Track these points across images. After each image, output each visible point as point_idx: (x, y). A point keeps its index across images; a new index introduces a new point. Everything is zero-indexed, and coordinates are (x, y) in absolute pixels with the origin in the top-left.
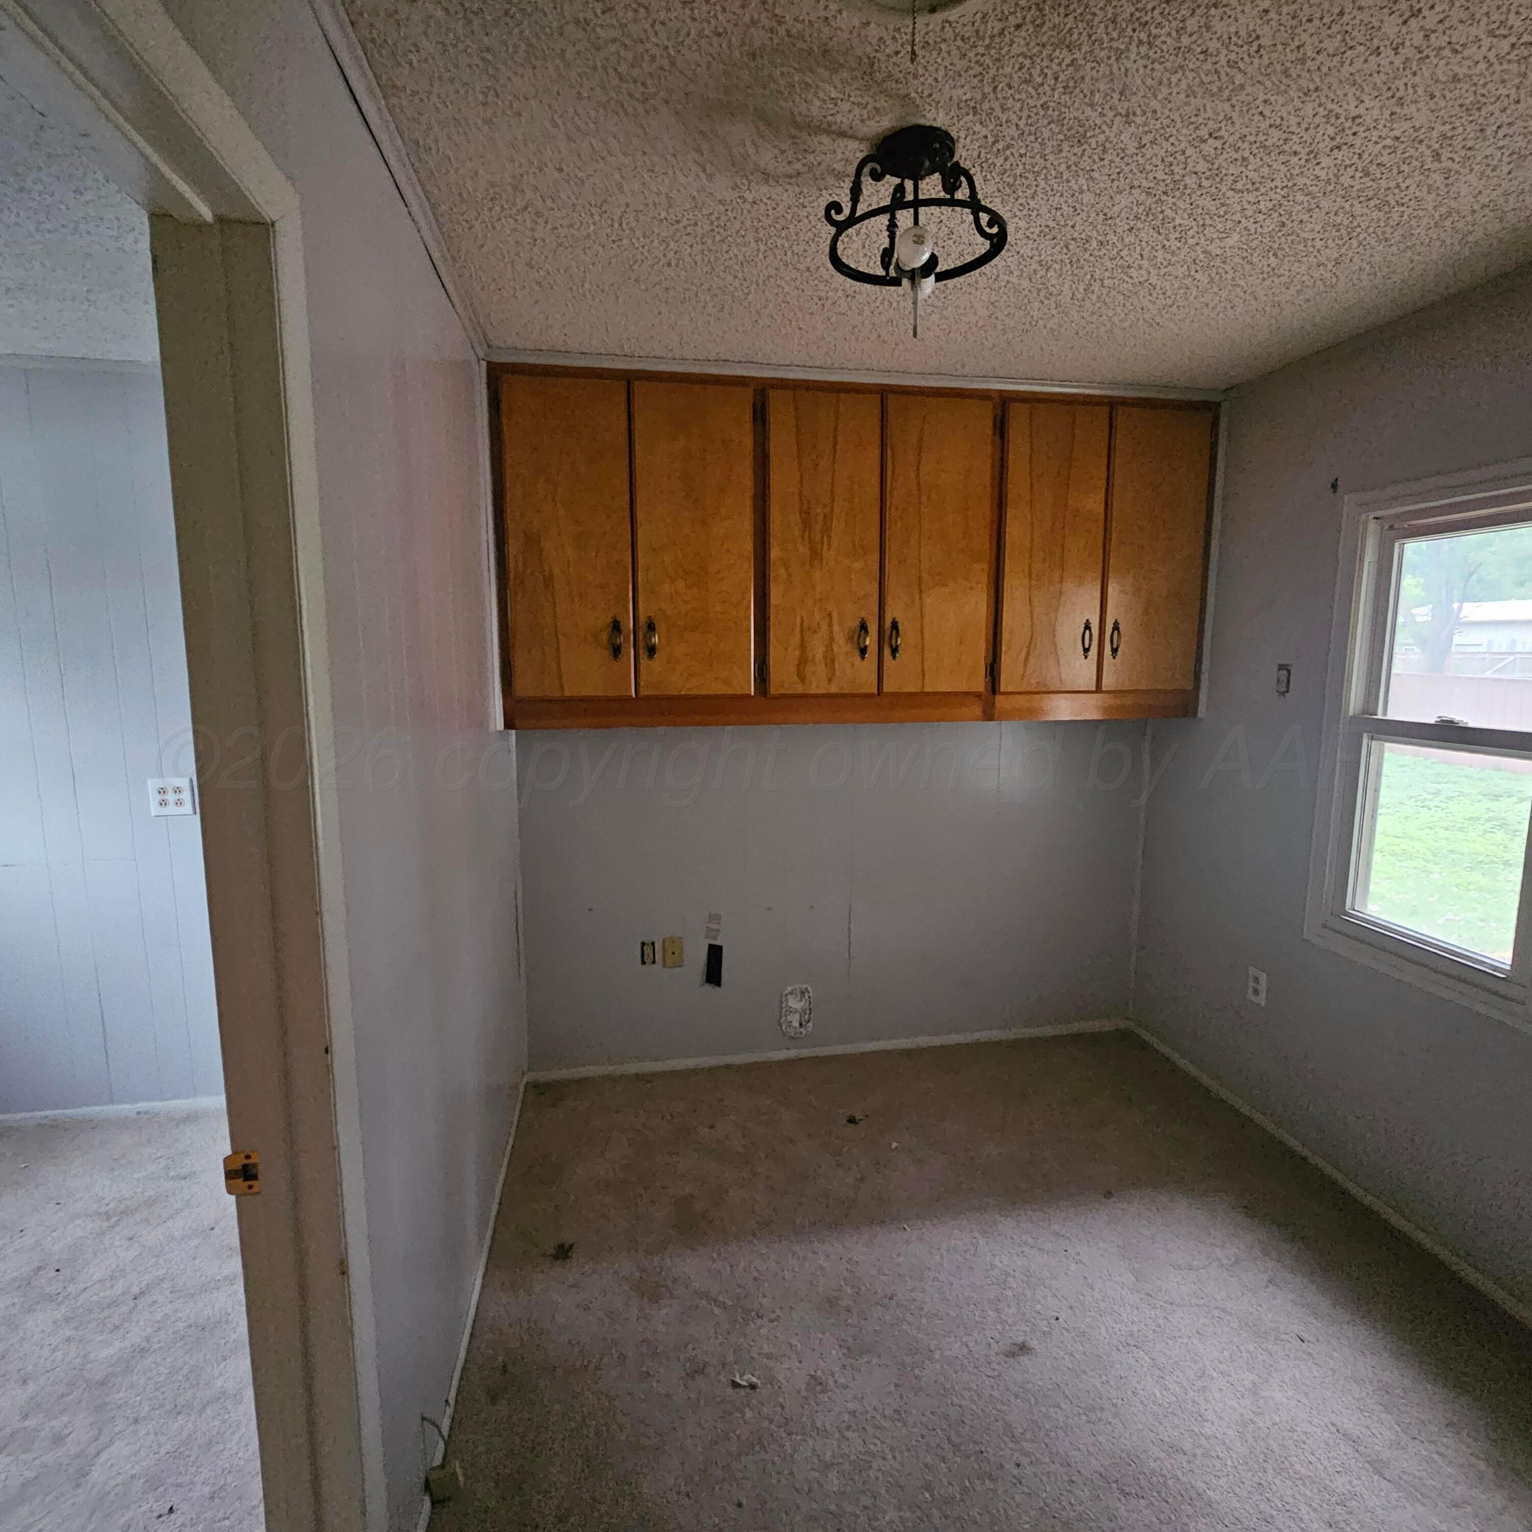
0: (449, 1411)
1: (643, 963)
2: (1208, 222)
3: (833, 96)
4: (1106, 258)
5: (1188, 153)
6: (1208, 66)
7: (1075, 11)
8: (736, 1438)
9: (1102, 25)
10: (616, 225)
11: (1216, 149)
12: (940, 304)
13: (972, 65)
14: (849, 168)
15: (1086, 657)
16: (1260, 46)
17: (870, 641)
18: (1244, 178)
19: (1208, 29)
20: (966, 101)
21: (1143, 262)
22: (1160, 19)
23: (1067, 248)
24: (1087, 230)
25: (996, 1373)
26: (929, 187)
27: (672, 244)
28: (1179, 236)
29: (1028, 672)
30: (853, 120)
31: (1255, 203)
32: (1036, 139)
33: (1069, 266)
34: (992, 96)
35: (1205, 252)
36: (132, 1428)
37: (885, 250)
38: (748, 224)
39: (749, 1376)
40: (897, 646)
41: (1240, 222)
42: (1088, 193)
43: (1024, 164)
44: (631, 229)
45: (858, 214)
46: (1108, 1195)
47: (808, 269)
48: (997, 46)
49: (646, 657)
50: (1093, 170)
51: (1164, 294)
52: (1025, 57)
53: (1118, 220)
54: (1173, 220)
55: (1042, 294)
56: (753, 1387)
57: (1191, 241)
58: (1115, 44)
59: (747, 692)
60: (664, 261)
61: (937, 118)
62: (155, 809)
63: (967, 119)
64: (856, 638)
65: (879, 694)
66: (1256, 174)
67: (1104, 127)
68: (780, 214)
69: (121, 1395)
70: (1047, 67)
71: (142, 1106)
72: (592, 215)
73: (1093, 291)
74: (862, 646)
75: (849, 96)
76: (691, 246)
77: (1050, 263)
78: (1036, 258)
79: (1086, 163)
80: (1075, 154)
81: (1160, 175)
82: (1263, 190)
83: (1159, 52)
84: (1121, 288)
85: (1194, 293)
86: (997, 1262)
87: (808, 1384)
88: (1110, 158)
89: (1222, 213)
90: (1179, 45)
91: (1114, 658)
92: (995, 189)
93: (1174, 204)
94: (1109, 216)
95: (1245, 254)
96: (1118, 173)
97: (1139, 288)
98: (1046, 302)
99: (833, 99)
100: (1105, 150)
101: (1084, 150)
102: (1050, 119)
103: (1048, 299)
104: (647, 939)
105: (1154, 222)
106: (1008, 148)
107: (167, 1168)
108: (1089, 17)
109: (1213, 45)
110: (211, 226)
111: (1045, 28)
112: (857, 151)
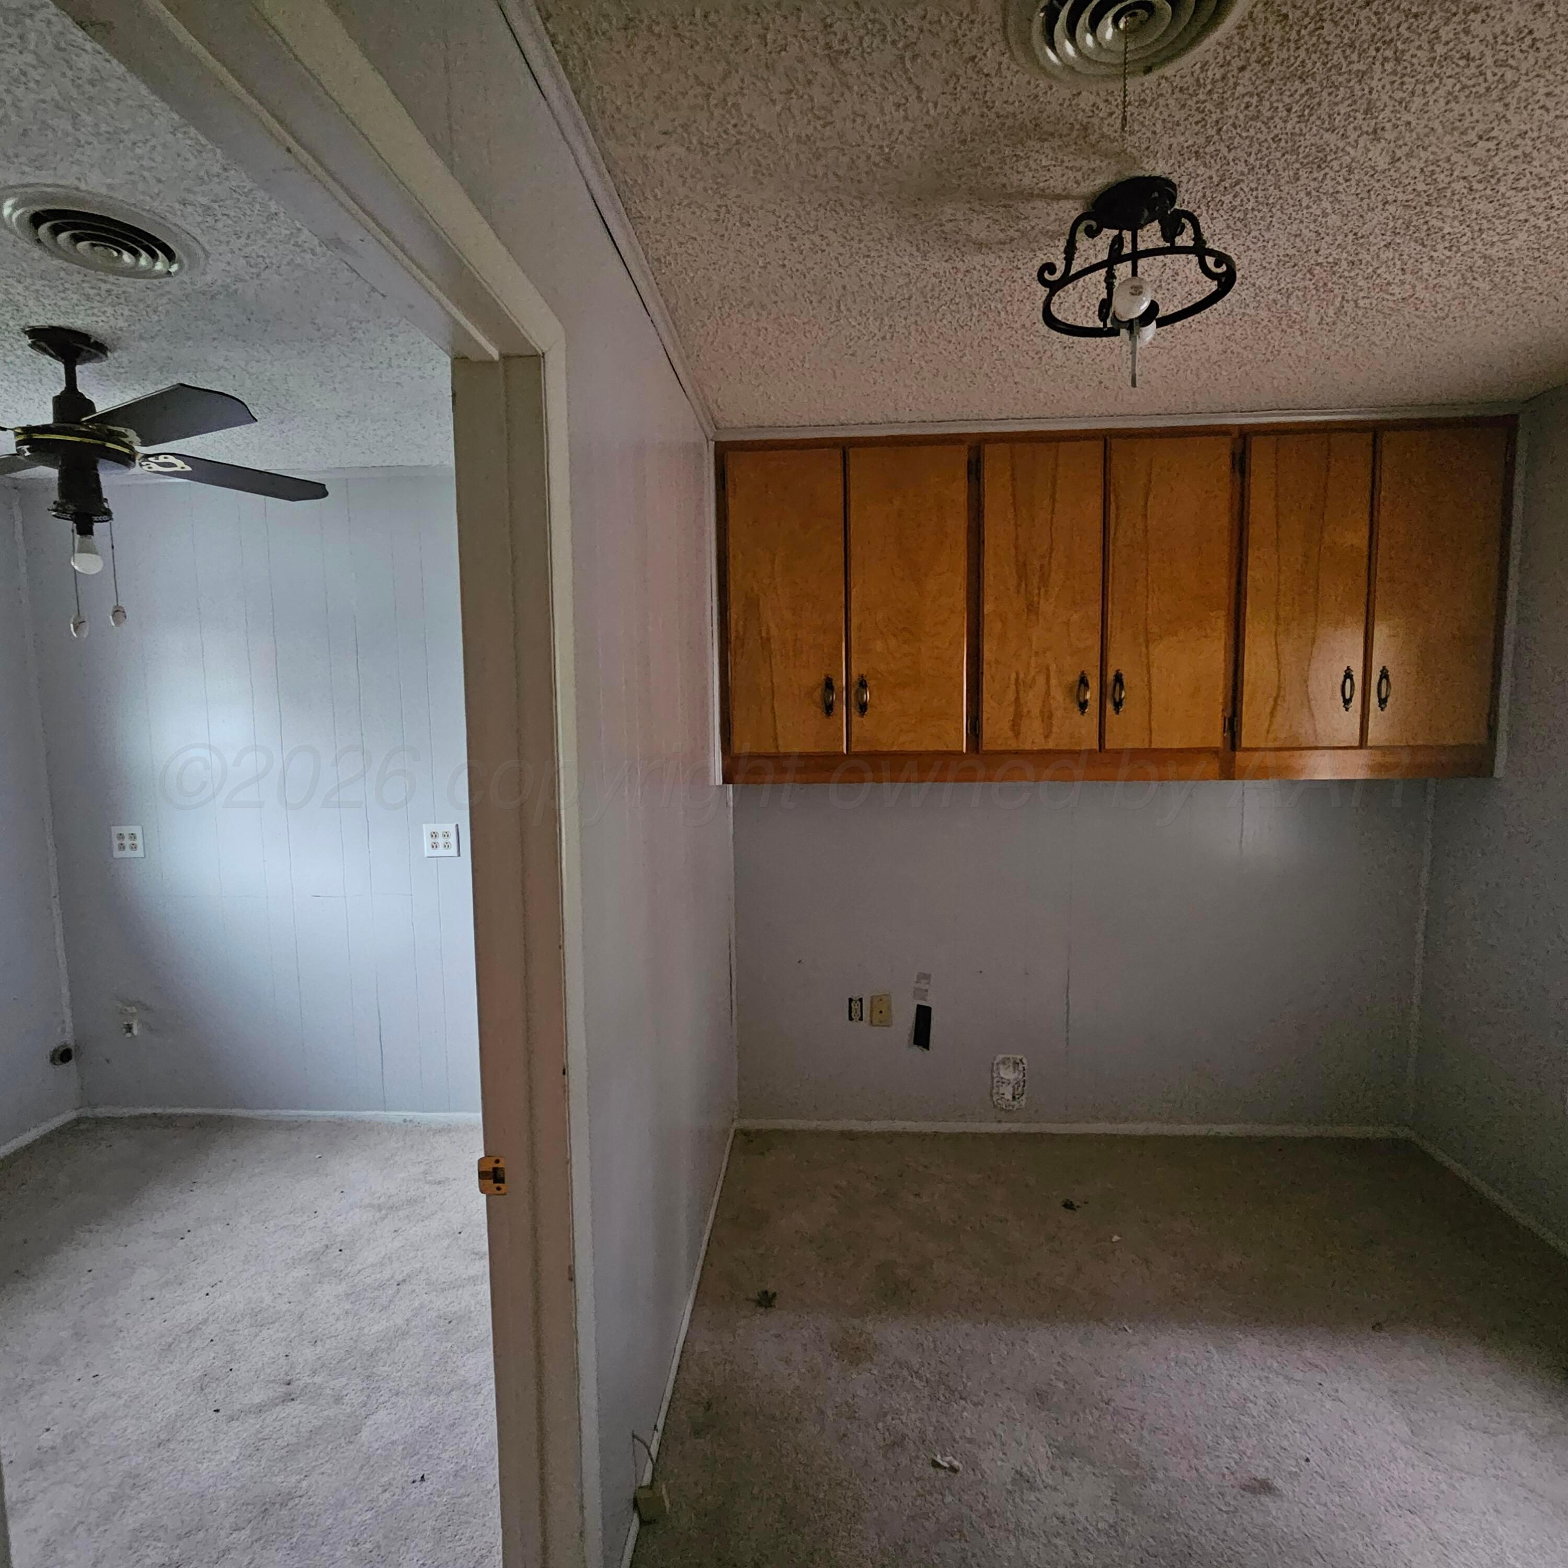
0: (658, 1435)
1: (851, 1019)
2: (1485, 225)
3: (1044, 163)
4: (1360, 277)
5: (1453, 159)
6: (1473, 70)
7: (1306, 43)
8: (934, 1519)
9: (1339, 51)
10: (834, 309)
11: (1489, 150)
12: (1166, 344)
13: (1193, 112)
14: (1063, 227)
15: (1347, 709)
16: (1534, 40)
17: (1091, 695)
18: (1528, 175)
19: (1467, 32)
20: (1188, 148)
21: (1406, 276)
22: (1406, 34)
23: (1312, 274)
24: (1334, 253)
25: (1232, 1509)
26: (1150, 234)
27: (886, 319)
28: (1447, 245)
29: (1274, 727)
30: (1067, 182)
31: (1545, 199)
32: (1269, 171)
33: (1314, 292)
34: (1216, 138)
35: (1485, 257)
36: (394, 1399)
37: (1103, 300)
38: (962, 291)
39: (951, 1458)
40: (1121, 700)
41: (1526, 221)
42: (1334, 216)
43: (1256, 197)
44: (848, 310)
45: (1073, 272)
46: (1377, 1327)
47: (1023, 326)
48: (1221, 91)
49: (858, 714)
50: (1337, 192)
51: (1435, 306)
52: (1252, 95)
53: (1371, 238)
54: (1441, 229)
55: (1284, 322)
56: (954, 1470)
57: (1464, 249)
58: (1355, 67)
59: (959, 749)
60: (879, 335)
61: (1158, 168)
62: (427, 851)
63: (1188, 164)
64: (1075, 690)
65: (1100, 750)
66: (1543, 170)
67: (1348, 149)
68: (994, 279)
69: (385, 1368)
70: (1277, 101)
71: (409, 1115)
72: (811, 302)
73: (1346, 313)
74: (1082, 700)
75: (1063, 161)
76: (906, 319)
77: (1291, 289)
78: (1276, 288)
79: (1328, 186)
80: (1315, 179)
81: (1421, 187)
82: (1554, 184)
83: (1409, 66)
84: (1380, 307)
85: (1474, 302)
86: (1234, 1382)
87: (1014, 1479)
88: (1357, 178)
89: (1502, 214)
90: (1433, 55)
91: (1382, 709)
92: (1225, 225)
93: (1440, 213)
94: (1360, 235)
95: (1536, 255)
96: (1369, 191)
97: (1402, 305)
98: (1289, 330)
99: (1045, 167)
100: (1350, 172)
101: (1326, 174)
102: (1284, 151)
103: (1291, 327)
104: (856, 996)
105: (1416, 235)
106: (1237, 184)
107: (425, 1173)
108: (1324, 46)
109: (1475, 49)
110: (497, 362)
111: (1273, 65)
112: (1072, 210)
